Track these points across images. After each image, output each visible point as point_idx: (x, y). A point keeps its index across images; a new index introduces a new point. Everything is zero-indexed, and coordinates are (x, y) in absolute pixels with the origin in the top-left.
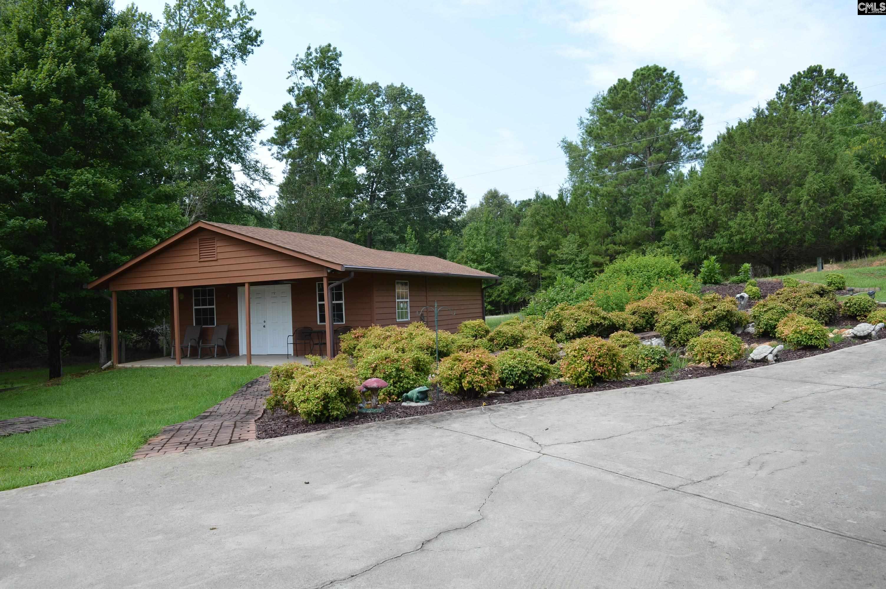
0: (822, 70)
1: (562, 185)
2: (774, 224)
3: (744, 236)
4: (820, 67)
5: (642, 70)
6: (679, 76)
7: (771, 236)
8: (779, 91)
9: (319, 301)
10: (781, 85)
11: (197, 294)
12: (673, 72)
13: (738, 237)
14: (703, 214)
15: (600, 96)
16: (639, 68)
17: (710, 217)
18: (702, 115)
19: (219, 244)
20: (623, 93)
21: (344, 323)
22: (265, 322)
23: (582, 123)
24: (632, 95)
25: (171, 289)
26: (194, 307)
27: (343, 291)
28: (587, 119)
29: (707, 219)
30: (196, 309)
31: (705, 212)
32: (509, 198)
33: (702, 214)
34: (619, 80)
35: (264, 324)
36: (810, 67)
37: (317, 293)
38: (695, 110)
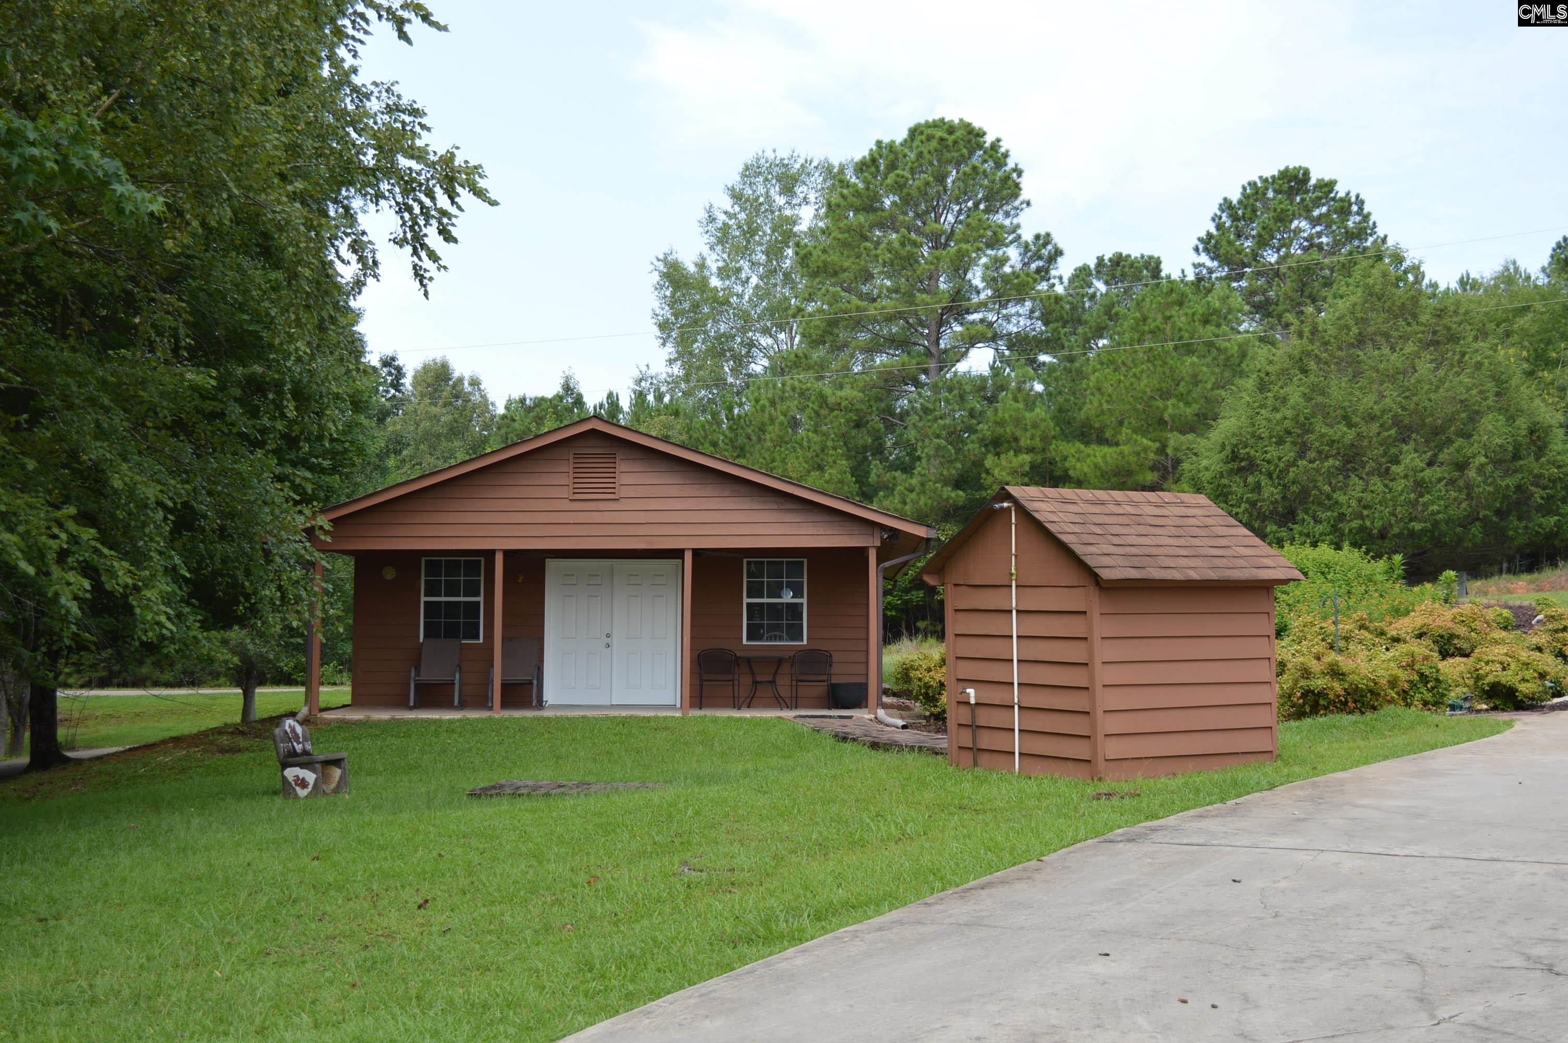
0: (1309, 179)
1: (644, 369)
2: (1425, 505)
3: (1368, 523)
4: (1306, 173)
5: (928, 125)
6: (1007, 151)
7: (1417, 526)
8: (1219, 213)
9: (748, 597)
10: (1225, 199)
11: (433, 567)
12: (999, 140)
13: (1356, 524)
14: (1278, 477)
15: (762, 161)
16: (923, 122)
17: (1293, 483)
18: (1061, 245)
19: (622, 466)
20: (898, 175)
21: (805, 642)
22: (608, 636)
23: (712, 219)
24: (917, 183)
25: (490, 554)
26: (423, 599)
27: (805, 580)
28: (726, 213)
29: (1285, 486)
30: (426, 603)
31: (1285, 471)
32: (482, 387)
33: (1275, 476)
34: (879, 143)
35: (609, 640)
36: (1287, 169)
37: (745, 580)
38: (1048, 235)
